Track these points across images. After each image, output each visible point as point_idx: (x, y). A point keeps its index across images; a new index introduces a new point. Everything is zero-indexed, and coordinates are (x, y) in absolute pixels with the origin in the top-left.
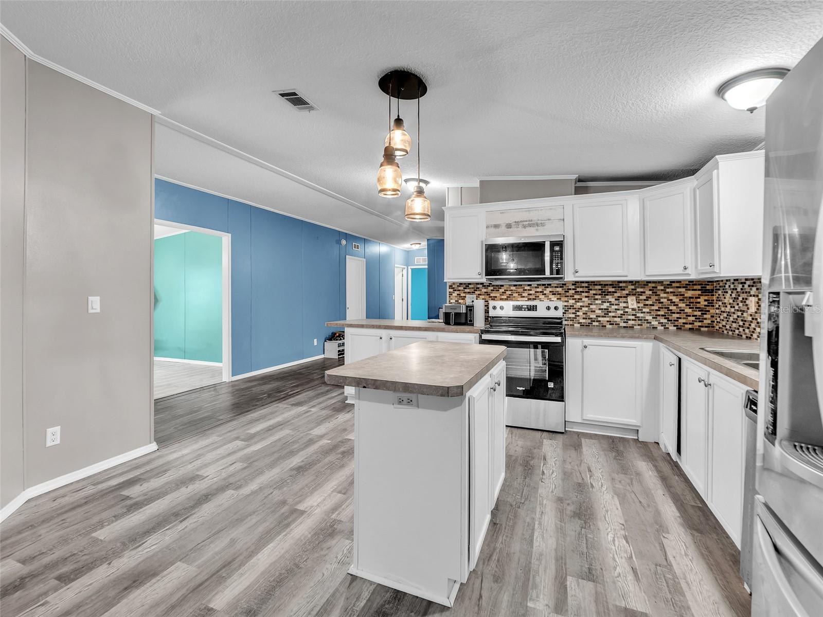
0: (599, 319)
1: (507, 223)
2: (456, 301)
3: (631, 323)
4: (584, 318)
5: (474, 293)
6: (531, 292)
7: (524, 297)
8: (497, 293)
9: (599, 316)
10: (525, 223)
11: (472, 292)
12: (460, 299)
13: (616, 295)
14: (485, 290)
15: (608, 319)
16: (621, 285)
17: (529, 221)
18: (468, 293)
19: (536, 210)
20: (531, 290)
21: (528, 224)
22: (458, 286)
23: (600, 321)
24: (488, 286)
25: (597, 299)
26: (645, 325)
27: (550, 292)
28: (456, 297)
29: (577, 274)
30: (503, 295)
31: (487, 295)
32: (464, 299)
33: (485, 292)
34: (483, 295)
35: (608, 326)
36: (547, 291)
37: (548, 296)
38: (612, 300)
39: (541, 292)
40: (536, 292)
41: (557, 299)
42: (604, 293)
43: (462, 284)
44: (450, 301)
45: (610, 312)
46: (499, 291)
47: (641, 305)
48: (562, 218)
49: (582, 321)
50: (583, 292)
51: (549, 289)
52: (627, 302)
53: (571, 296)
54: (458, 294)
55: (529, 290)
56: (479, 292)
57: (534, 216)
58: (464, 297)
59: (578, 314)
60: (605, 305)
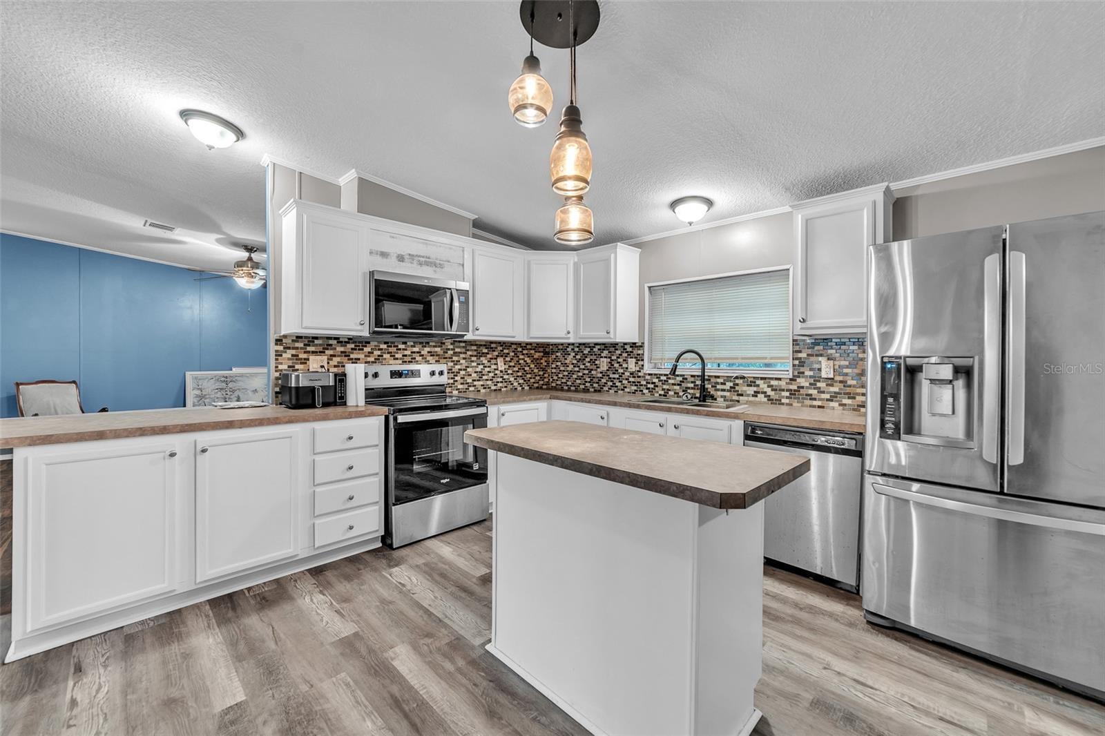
0: (475, 383)
1: (399, 253)
2: (289, 367)
3: (500, 385)
4: (462, 384)
5: (324, 352)
6: (406, 353)
7: (397, 359)
8: (359, 353)
9: (475, 380)
10: (422, 259)
11: (320, 352)
12: (297, 364)
13: (489, 356)
14: (342, 349)
15: (481, 383)
16: (493, 345)
17: (427, 257)
18: (313, 352)
19: (434, 245)
20: (406, 350)
21: (425, 261)
22: (293, 341)
23: (475, 386)
24: (345, 342)
25: (473, 361)
26: (510, 387)
27: (429, 352)
28: (289, 359)
29: (477, 332)
30: (369, 356)
31: (345, 356)
32: (306, 363)
33: (342, 352)
34: (339, 356)
35: (483, 391)
36: (425, 351)
37: (426, 358)
38: (485, 362)
39: (418, 352)
40: (412, 353)
41: (436, 361)
42: (480, 355)
43: (301, 337)
44: (277, 367)
45: (484, 375)
46: (363, 350)
47: (507, 367)
48: (462, 263)
49: (460, 387)
50: (461, 353)
51: (427, 349)
52: (497, 364)
53: (450, 358)
54: (293, 355)
55: (404, 349)
56: (331, 352)
57: (433, 253)
58: (305, 359)
59: (456, 378)
60: (480, 368)
